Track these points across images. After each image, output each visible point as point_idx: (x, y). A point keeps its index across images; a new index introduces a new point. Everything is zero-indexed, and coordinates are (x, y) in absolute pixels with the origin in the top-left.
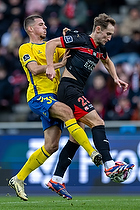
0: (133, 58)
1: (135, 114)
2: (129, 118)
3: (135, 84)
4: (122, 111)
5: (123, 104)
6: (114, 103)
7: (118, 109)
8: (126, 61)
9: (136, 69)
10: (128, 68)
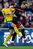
0: (30, 12)
1: (30, 26)
2: (29, 27)
3: (30, 19)
4: (27, 25)
5: (27, 24)
6: (25, 23)
7: (26, 25)
8: (28, 13)
9: (31, 15)
10: (29, 15)
